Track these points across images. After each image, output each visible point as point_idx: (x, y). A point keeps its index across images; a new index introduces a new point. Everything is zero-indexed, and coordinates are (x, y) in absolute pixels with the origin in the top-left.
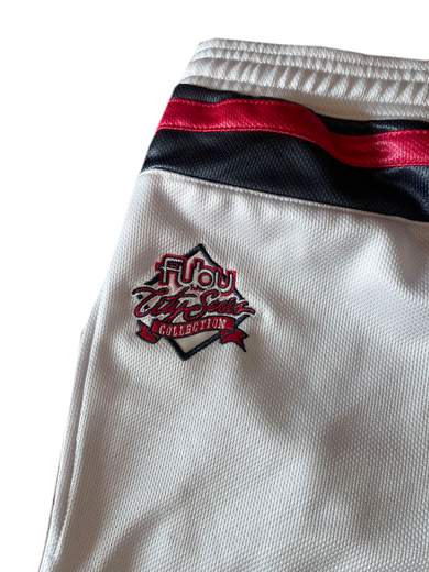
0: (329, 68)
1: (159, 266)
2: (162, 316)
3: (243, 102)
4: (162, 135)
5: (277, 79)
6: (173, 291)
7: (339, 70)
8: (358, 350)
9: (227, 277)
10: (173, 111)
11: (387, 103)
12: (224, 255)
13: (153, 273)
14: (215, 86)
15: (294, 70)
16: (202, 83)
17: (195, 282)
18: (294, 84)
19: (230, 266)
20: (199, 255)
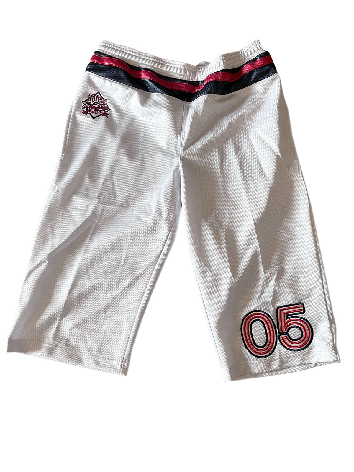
0: (131, 53)
1: (88, 96)
2: (89, 109)
3: (111, 58)
4: (91, 63)
5: (119, 54)
6: (92, 103)
7: (133, 54)
8: (132, 121)
9: (105, 101)
10: (93, 58)
11: (144, 64)
12: (104, 95)
13: (87, 98)
14: (105, 53)
15: (123, 52)
16: (102, 51)
17: (97, 101)
18: (123, 56)
19: (105, 98)
20: (98, 94)
